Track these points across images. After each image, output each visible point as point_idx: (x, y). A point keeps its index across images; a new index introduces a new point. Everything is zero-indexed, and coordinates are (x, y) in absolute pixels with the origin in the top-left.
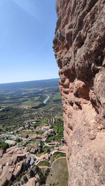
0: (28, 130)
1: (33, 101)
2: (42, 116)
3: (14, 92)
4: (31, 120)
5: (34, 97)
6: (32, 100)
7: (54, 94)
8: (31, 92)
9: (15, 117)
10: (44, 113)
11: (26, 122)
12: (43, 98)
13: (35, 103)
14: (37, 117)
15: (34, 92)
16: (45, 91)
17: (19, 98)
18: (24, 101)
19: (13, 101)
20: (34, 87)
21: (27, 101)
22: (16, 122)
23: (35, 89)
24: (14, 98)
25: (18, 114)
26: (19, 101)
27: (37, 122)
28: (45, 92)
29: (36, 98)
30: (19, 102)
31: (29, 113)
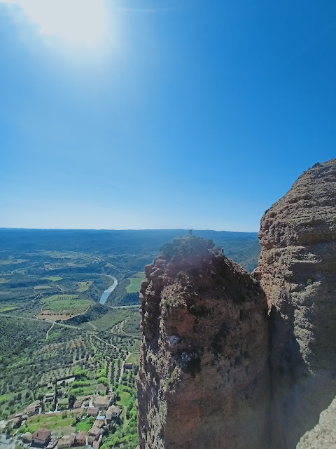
0: (51, 412)
1: (74, 296)
2: (93, 355)
3: (20, 261)
4: (61, 370)
5: (78, 280)
6: (69, 293)
7: (130, 276)
8: (71, 264)
9: (14, 358)
10: (98, 343)
11: (47, 378)
12: (100, 285)
13: (77, 304)
14: (81, 360)
15: (79, 266)
16: (108, 265)
17: (35, 284)
18: (48, 295)
19: (16, 294)
20: (80, 250)
21: (57, 293)
22: (17, 379)
23: (84, 255)
24: (19, 281)
25: (26, 344)
26: (34, 295)
27: (77, 377)
28: (106, 268)
29: (84, 286)
30: (33, 298)
31: (59, 340)
